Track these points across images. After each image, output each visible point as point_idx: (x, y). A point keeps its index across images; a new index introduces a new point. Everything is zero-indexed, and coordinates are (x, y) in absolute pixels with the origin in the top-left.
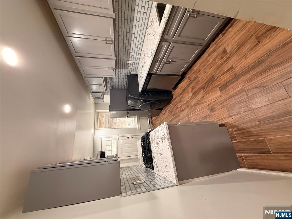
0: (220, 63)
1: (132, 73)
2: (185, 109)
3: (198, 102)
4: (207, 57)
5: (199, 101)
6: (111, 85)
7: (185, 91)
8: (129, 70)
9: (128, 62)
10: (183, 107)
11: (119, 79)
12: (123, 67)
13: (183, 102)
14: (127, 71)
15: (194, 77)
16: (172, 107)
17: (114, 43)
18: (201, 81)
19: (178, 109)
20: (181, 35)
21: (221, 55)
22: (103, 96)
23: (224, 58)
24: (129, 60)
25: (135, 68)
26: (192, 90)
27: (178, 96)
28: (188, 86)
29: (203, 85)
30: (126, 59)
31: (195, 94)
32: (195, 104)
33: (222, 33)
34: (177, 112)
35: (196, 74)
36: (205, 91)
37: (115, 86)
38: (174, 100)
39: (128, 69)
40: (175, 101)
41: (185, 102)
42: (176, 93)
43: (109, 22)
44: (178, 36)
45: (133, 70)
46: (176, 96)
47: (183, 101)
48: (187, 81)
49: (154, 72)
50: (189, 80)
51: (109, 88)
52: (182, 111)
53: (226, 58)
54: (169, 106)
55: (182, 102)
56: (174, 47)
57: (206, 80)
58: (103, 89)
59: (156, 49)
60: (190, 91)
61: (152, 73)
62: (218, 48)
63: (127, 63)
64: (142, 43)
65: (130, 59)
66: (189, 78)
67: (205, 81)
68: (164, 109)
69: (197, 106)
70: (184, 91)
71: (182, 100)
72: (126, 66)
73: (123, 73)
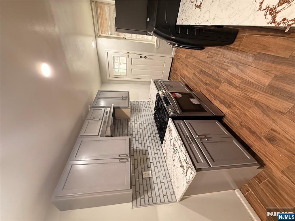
2: (236, 87)
5: (268, 107)
13: (243, 74)
19: (226, 73)
32: (256, 101)
34: (221, 73)
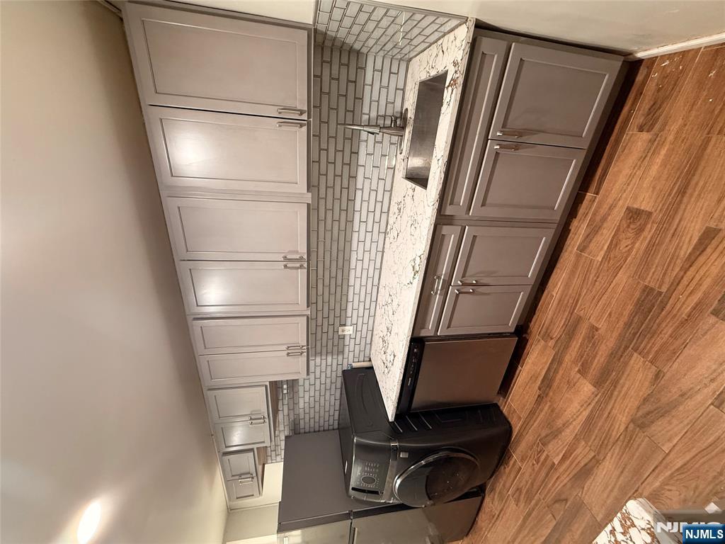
0: (641, 246)
1: (355, 365)
2: (596, 462)
3: (648, 407)
4: (578, 257)
5: (646, 400)
6: (292, 418)
7: (555, 384)
8: (346, 356)
9: (343, 331)
10: (583, 453)
11: (317, 393)
12: (330, 350)
13: (568, 431)
14: (340, 362)
15: (566, 325)
16: (526, 468)
17: (305, 265)
18: (602, 325)
19: (561, 470)
20: (488, 201)
21: (628, 227)
22: (260, 468)
23: (649, 226)
24: (345, 325)
25: (362, 349)
26: (583, 372)
27: (532, 413)
28: (557, 360)
29: (621, 337)
30: (337, 323)
31: (607, 380)
33: (593, 187)
34: (559, 486)
35: (567, 313)
36: (648, 353)
37: (302, 422)
38: (520, 434)
39: (343, 352)
40: (529, 438)
41: (577, 425)
42: (517, 403)
43: (297, 212)
44: (482, 206)
45: (357, 355)
46: (524, 415)
47: (566, 425)
48: (545, 347)
49: (429, 330)
50: (551, 343)
51: (283, 431)
52: (585, 473)
53: (655, 226)
54: (507, 472)
55: (559, 431)
56: (475, 237)
57: (626, 313)
58: (262, 435)
59: (428, 247)
60: (579, 375)
61: (423, 333)
62: (604, 219)
63: (340, 333)
64: (377, 273)
65: (349, 321)
66: (547, 336)
67: (625, 318)
68: (493, 490)
69: (653, 428)
70: (549, 386)
71: (559, 423)
72: (337, 345)
73: (328, 369)
